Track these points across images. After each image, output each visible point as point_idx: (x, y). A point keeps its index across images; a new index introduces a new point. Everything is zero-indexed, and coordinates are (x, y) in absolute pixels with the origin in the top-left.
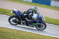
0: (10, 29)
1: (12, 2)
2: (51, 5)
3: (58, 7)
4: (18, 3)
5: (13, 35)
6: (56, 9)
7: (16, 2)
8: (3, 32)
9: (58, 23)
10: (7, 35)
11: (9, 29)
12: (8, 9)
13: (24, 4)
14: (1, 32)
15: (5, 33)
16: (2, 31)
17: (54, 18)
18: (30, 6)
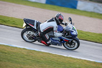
0: (16, 48)
1: (13, 4)
2: (78, 8)
3: (89, 11)
4: (22, 6)
5: (22, 57)
6: (86, 16)
7: (19, 4)
8: (6, 53)
9: (90, 37)
10: (13, 57)
11: (13, 47)
12: (8, 16)
13: (33, 7)
14: (3, 53)
15: (9, 54)
16: (3, 51)
17: (83, 30)
18: (43, 10)
